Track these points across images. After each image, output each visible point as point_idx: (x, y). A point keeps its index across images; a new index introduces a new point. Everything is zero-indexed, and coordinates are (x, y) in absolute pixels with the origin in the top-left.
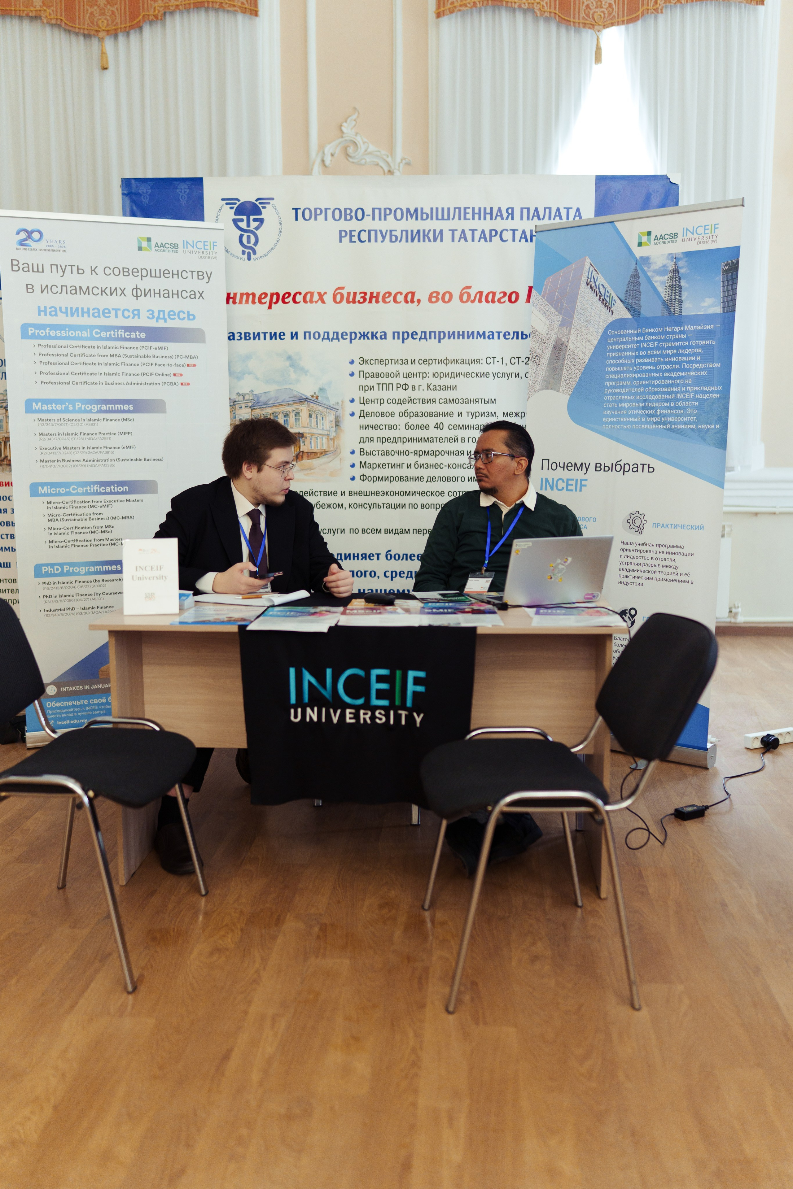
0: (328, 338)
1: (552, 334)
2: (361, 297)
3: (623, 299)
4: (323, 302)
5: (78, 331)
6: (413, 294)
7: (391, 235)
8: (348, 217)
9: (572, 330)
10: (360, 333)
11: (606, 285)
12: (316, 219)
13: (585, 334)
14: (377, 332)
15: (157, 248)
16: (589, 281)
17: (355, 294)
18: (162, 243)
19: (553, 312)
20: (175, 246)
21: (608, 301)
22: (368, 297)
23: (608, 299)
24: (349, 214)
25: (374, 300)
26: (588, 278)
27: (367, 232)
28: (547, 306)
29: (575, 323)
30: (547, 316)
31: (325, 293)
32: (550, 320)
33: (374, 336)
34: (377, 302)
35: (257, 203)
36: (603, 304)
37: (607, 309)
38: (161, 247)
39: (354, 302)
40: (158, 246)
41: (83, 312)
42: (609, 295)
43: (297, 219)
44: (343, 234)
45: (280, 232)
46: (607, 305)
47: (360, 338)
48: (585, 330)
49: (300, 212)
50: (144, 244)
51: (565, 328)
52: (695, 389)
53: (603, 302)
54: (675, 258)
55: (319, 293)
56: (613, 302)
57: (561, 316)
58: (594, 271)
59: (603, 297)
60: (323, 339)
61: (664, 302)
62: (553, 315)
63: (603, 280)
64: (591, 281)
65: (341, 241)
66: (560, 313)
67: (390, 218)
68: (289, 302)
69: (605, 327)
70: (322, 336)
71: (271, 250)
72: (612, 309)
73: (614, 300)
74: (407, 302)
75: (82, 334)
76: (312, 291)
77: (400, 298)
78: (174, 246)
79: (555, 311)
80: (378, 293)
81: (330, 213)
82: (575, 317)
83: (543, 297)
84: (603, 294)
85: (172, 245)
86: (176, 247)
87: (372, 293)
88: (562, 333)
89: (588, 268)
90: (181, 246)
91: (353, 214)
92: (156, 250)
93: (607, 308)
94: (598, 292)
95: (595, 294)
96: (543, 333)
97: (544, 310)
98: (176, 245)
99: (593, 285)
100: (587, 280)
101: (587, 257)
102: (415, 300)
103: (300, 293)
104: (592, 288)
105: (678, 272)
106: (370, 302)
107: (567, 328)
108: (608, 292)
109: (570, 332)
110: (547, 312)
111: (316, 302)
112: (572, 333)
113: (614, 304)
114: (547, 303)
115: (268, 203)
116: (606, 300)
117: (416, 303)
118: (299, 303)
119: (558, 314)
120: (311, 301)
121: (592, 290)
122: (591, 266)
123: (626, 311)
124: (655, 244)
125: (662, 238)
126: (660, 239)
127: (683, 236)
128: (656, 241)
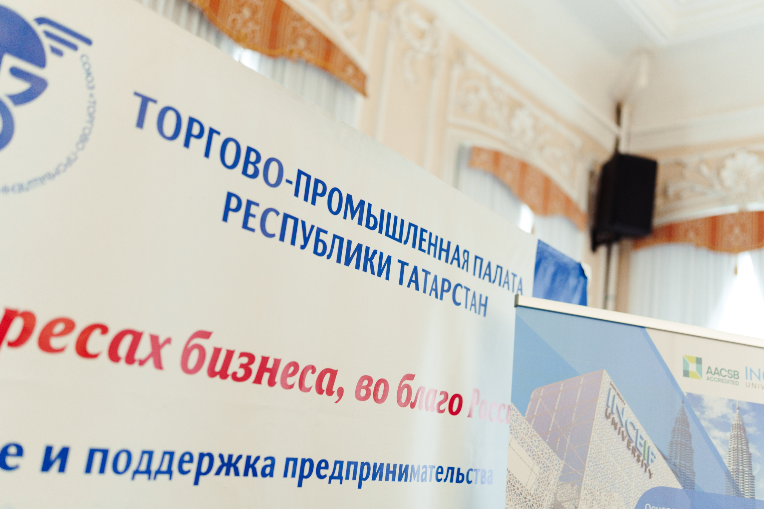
0: (148, 471)
1: (546, 492)
2: (242, 366)
3: (667, 455)
4: (159, 365)
6: (334, 373)
7: (318, 240)
8: (251, 170)
9: (583, 492)
10: (221, 456)
11: (638, 425)
12: (187, 144)
13: (607, 503)
14: (258, 458)
16: (609, 411)
17: (230, 354)
19: (548, 452)
21: (642, 453)
22: (255, 367)
23: (641, 449)
24: (254, 164)
25: (266, 376)
26: (608, 406)
27: (281, 216)
28: (535, 438)
29: (587, 480)
30: (535, 457)
31: (168, 341)
32: (541, 465)
33: (250, 466)
34: (272, 383)
35: (40, 29)
36: (635, 456)
37: (642, 466)
39: (223, 374)
42: (643, 443)
43: (140, 123)
44: (234, 203)
45: (84, 138)
46: (641, 458)
47: (218, 473)
48: (605, 495)
49: (153, 111)
51: (569, 486)
53: (633, 453)
54: (738, 408)
55: (154, 339)
56: (651, 457)
57: (562, 463)
58: (617, 397)
59: (633, 444)
60: (137, 472)
61: (728, 473)
62: (547, 456)
63: (633, 415)
64: (612, 413)
65: (225, 219)
66: (561, 456)
67: (322, 201)
68: (61, 350)
69: (640, 496)
70: (134, 466)
71: (42, 180)
72: (650, 467)
73: (652, 454)
74: (320, 391)
76: (137, 328)
77: (311, 380)
79: (550, 451)
80: (277, 362)
81: (217, 142)
82: (587, 469)
83: (529, 420)
84: (634, 440)
87: (265, 360)
88: (564, 493)
89: (606, 390)
91: (261, 166)
93: (640, 463)
94: (625, 434)
95: (620, 436)
96: (528, 488)
97: (531, 444)
99: (617, 420)
100: (607, 410)
101: (605, 372)
102: (335, 389)
103: (104, 330)
104: (614, 423)
105: (745, 431)
106: (258, 380)
107: (573, 486)
108: (641, 437)
109: (579, 495)
110: (536, 450)
111: (142, 363)
112: (582, 497)
113: (652, 461)
114: (535, 433)
115: (74, 47)
116: (639, 450)
117: (335, 396)
118: (95, 356)
119: (556, 457)
120: (130, 359)
121: (616, 429)
122: (611, 387)
123: (673, 475)
124: (708, 379)
125: (718, 373)
126: (715, 373)
127: (747, 378)
128: (710, 375)
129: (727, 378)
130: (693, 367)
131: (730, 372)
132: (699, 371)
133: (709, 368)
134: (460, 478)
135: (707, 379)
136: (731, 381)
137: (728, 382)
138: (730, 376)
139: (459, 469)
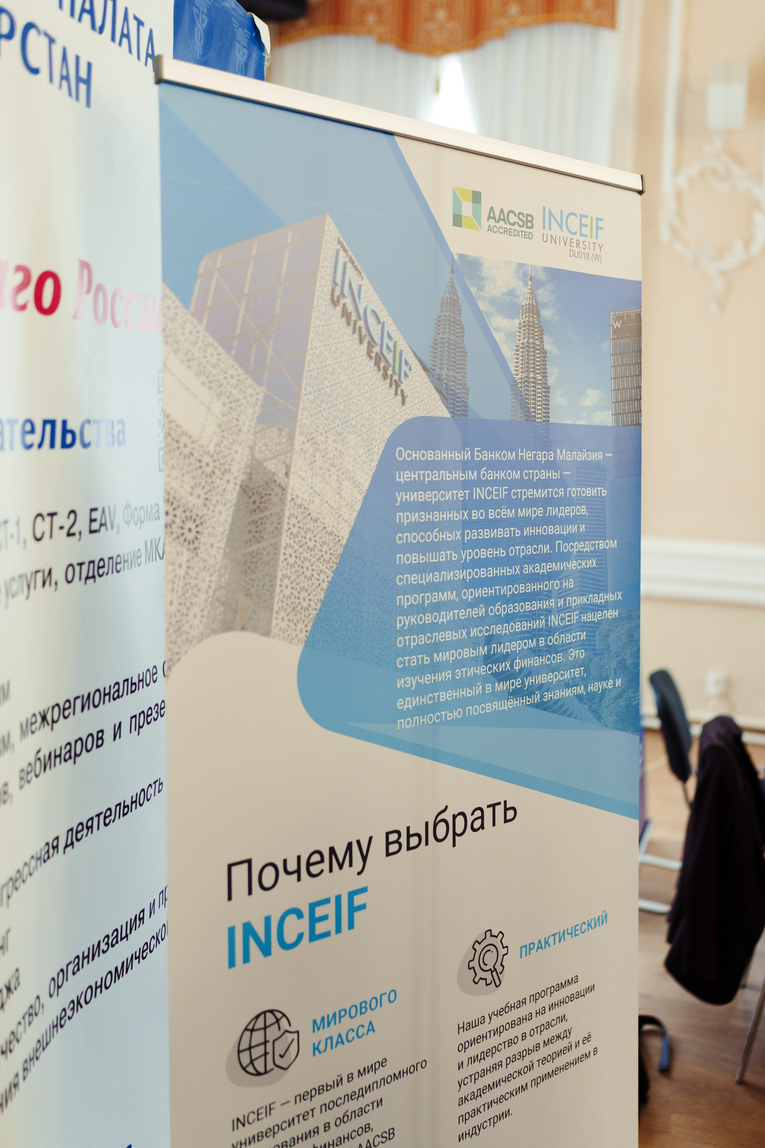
1: (235, 447)
3: (428, 363)
9: (299, 439)
11: (384, 316)
13: (337, 453)
16: (337, 293)
19: (235, 373)
21: (391, 363)
23: (390, 357)
26: (334, 282)
28: (211, 350)
29: (304, 419)
30: (213, 385)
32: (224, 399)
36: (379, 370)
37: (391, 386)
42: (391, 345)
46: (390, 372)
48: (335, 441)
51: (275, 431)
52: (582, 600)
53: (377, 364)
54: (531, 279)
56: (404, 368)
57: (261, 392)
58: (349, 265)
59: (376, 349)
61: (514, 385)
62: (234, 381)
63: (375, 297)
64: (342, 295)
66: (258, 380)
69: (387, 435)
72: (402, 387)
73: (406, 363)
79: (240, 371)
82: (303, 398)
83: (198, 315)
84: (378, 341)
88: (266, 445)
89: (332, 253)
93: (388, 381)
94: (364, 331)
95: (356, 336)
96: (203, 442)
97: (204, 361)
99: (350, 308)
100: (333, 290)
101: (329, 219)
104: (346, 314)
105: (539, 315)
107: (280, 430)
108: (389, 336)
109: (292, 444)
110: (214, 371)
112: (297, 448)
113: (406, 375)
114: (211, 340)
116: (385, 359)
119: (250, 381)
121: (348, 324)
122: (339, 247)
123: (437, 396)
124: (490, 229)
125: (504, 220)
126: (500, 219)
127: (544, 228)
128: (492, 222)
129: (516, 227)
130: (467, 209)
131: (521, 216)
132: (477, 214)
133: (492, 209)
134: (69, 439)
135: (488, 230)
136: (522, 231)
137: (518, 235)
138: (521, 223)
139: (64, 423)
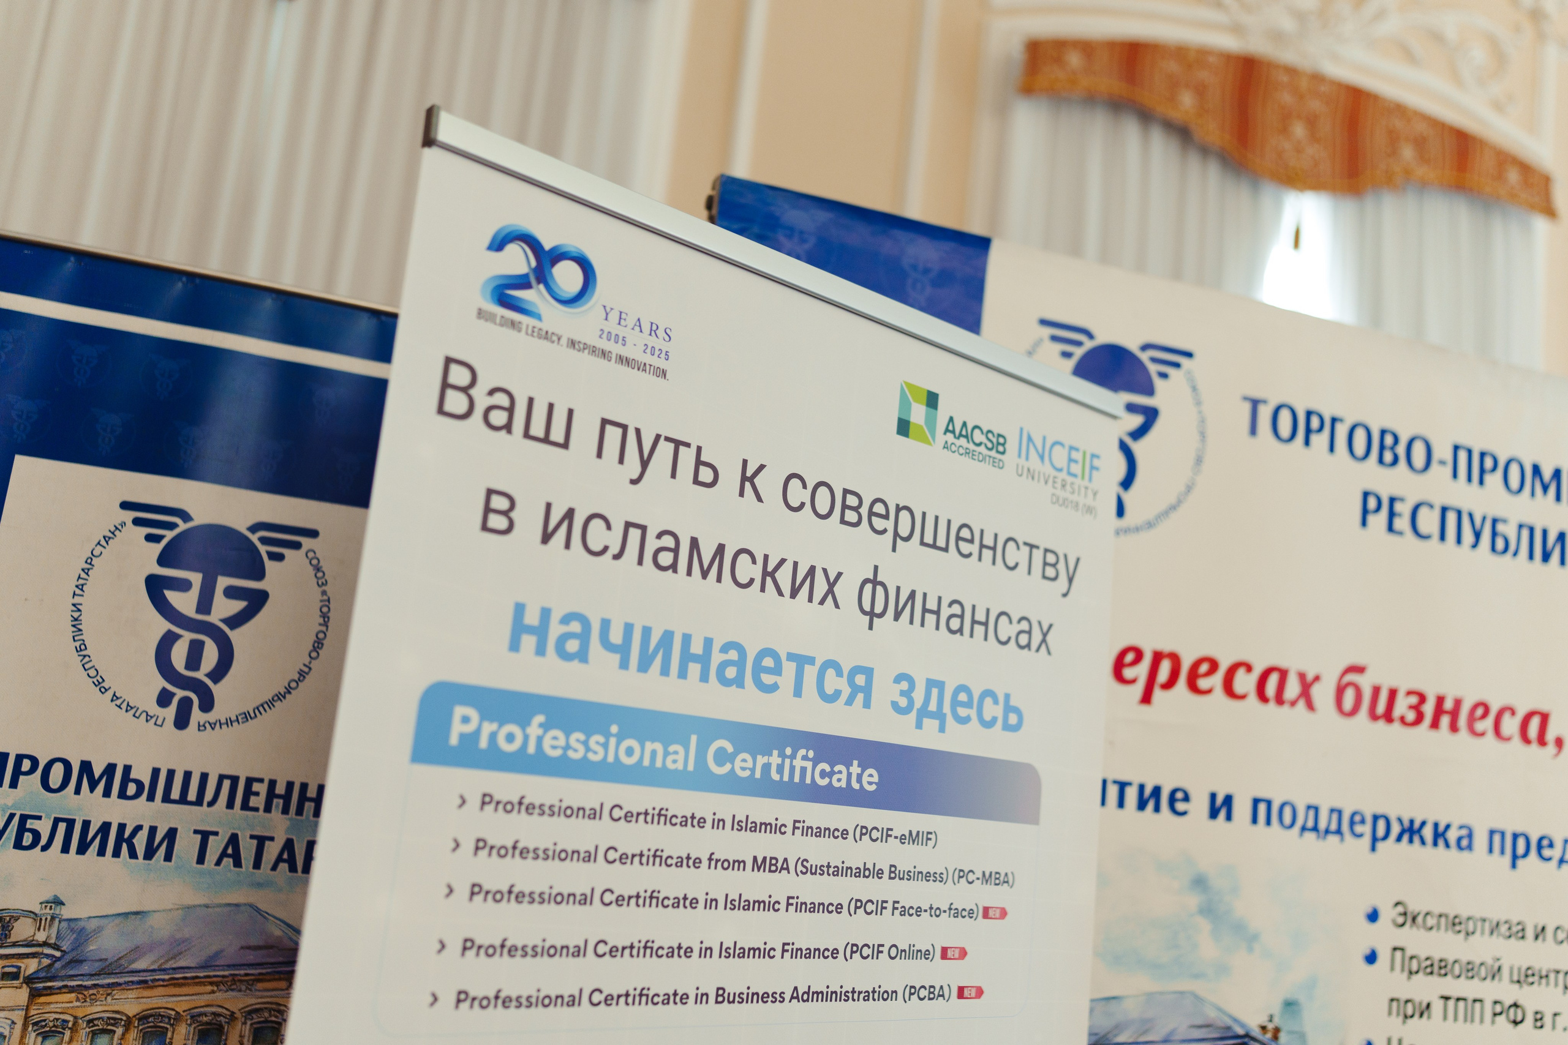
0: (1315, 829)
2: (1411, 707)
4: (1310, 706)
5: (653, 741)
6: (1545, 718)
7: (1494, 534)
8: (1388, 457)
10: (1400, 820)
12: (1307, 442)
14: (1448, 827)
15: (950, 437)
17: (1393, 694)
18: (965, 424)
20: (998, 443)
22: (1429, 709)
24: (1392, 448)
25: (1445, 720)
27: (1437, 510)
31: (1317, 678)
33: (1439, 835)
34: (1454, 728)
35: (1144, 357)
38: (961, 435)
39: (1388, 717)
40: (953, 432)
41: (687, 657)
43: (1253, 431)
44: (1372, 503)
45: (1199, 461)
47: (1399, 839)
49: (1265, 414)
50: (918, 414)
55: (1302, 676)
60: (1304, 829)
65: (1364, 523)
67: (1494, 480)
68: (1208, 692)
70: (1300, 822)
71: (1166, 513)
74: (1526, 739)
75: (666, 754)
76: (1283, 664)
77: (1511, 725)
78: (994, 440)
80: (1458, 703)
81: (1342, 431)
85: (990, 436)
86: (1001, 449)
87: (1440, 700)
90: (1012, 446)
91: (1401, 450)
92: (946, 446)
98: (1001, 440)
102: (1550, 736)
103: (1249, 668)
106: (1435, 725)
111: (1293, 703)
115: (1177, 365)
117: (1551, 748)
118: (1243, 697)
120: (1280, 700)
